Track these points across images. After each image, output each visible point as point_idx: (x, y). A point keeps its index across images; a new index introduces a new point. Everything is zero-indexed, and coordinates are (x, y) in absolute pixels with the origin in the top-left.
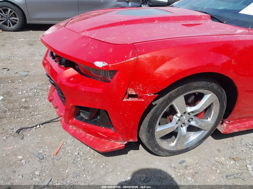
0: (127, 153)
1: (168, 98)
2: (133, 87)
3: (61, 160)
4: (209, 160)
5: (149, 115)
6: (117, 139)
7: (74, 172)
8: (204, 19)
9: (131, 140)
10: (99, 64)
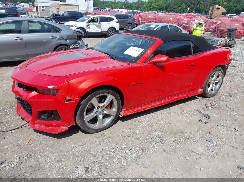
0: (71, 136)
1: (88, 99)
2: (68, 96)
3: (32, 144)
4: (117, 132)
5: (80, 109)
6: (64, 126)
7: (42, 148)
8: (106, 58)
9: (72, 125)
10: (50, 87)
